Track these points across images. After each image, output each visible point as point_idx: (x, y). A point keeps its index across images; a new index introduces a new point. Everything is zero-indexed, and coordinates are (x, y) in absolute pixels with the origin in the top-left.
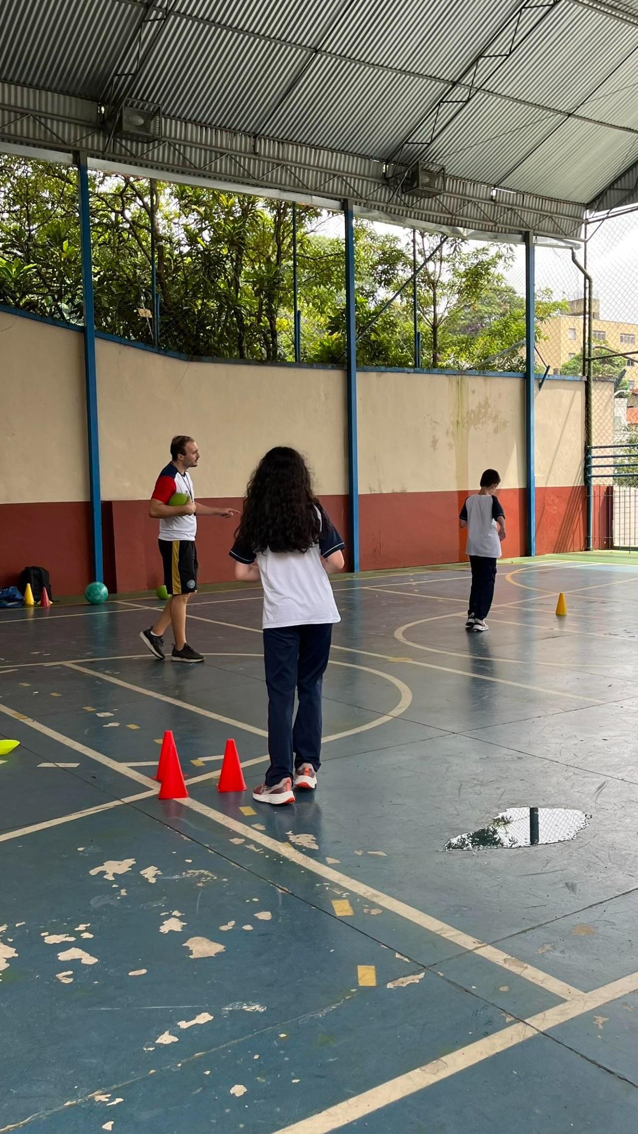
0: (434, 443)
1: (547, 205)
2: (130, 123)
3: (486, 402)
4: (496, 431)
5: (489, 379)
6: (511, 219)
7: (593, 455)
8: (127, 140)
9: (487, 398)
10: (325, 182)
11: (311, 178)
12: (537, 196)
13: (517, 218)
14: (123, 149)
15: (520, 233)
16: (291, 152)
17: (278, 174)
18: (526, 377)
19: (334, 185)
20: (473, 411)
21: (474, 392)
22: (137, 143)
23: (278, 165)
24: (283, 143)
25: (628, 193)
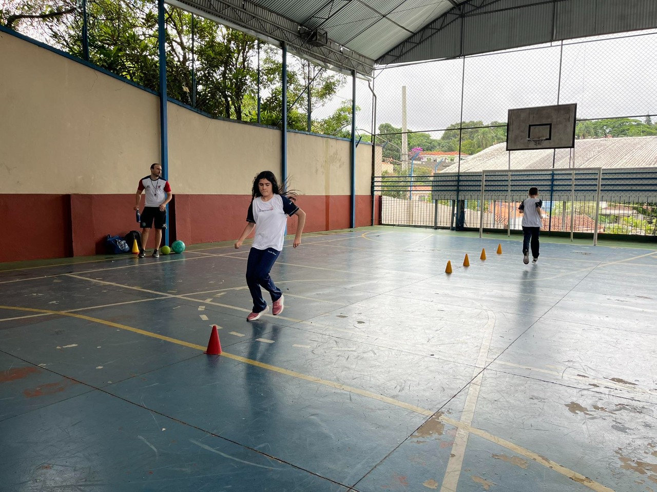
0: (317, 170)
1: (362, 59)
3: (337, 152)
4: (340, 167)
5: (338, 141)
6: (347, 63)
7: (375, 180)
9: (337, 151)
10: (274, 31)
11: (268, 27)
12: (358, 54)
13: (350, 63)
15: (350, 70)
16: (259, 11)
17: (253, 22)
18: (352, 141)
19: (278, 33)
20: (331, 156)
21: (332, 146)
23: (254, 17)
24: (257, 6)
25: (394, 58)
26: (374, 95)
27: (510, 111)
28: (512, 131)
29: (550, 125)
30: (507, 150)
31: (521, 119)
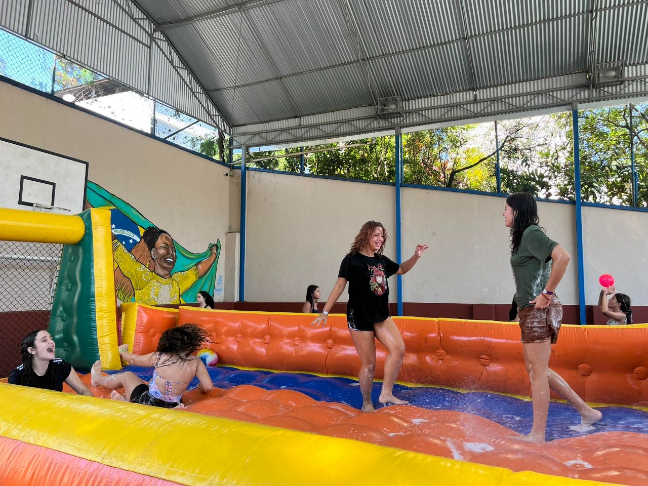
2: (605, 77)
8: (608, 86)
14: (606, 93)
22: (616, 86)
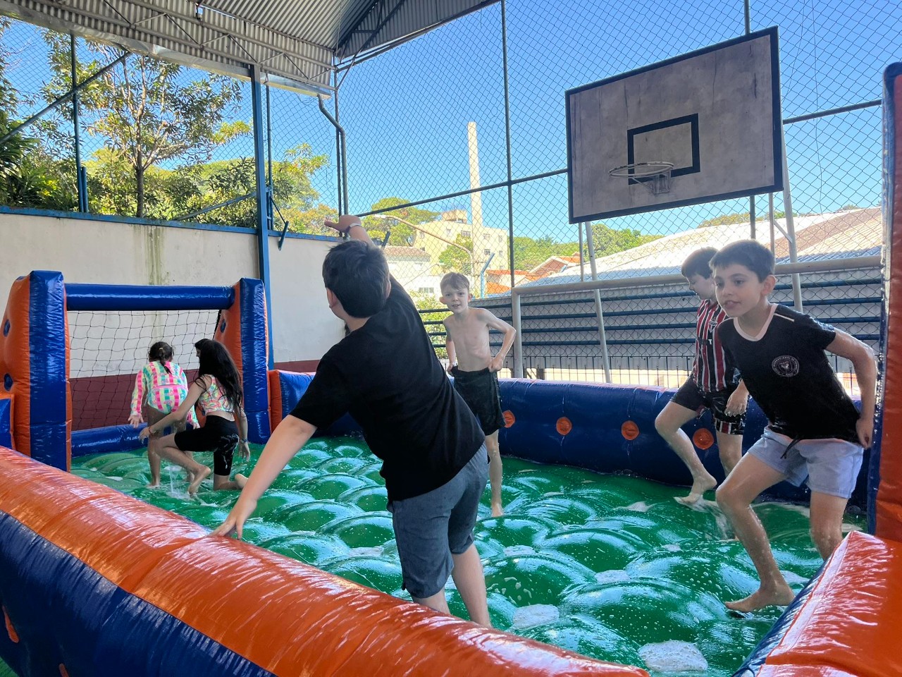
1: (281, 42)
6: (228, 47)
12: (264, 27)
13: (238, 49)
15: (244, 65)
18: (258, 234)
21: (177, 247)
25: (368, 36)
26: (339, 130)
27: (569, 94)
28: (582, 158)
29: (693, 119)
30: (573, 220)
31: (605, 114)
